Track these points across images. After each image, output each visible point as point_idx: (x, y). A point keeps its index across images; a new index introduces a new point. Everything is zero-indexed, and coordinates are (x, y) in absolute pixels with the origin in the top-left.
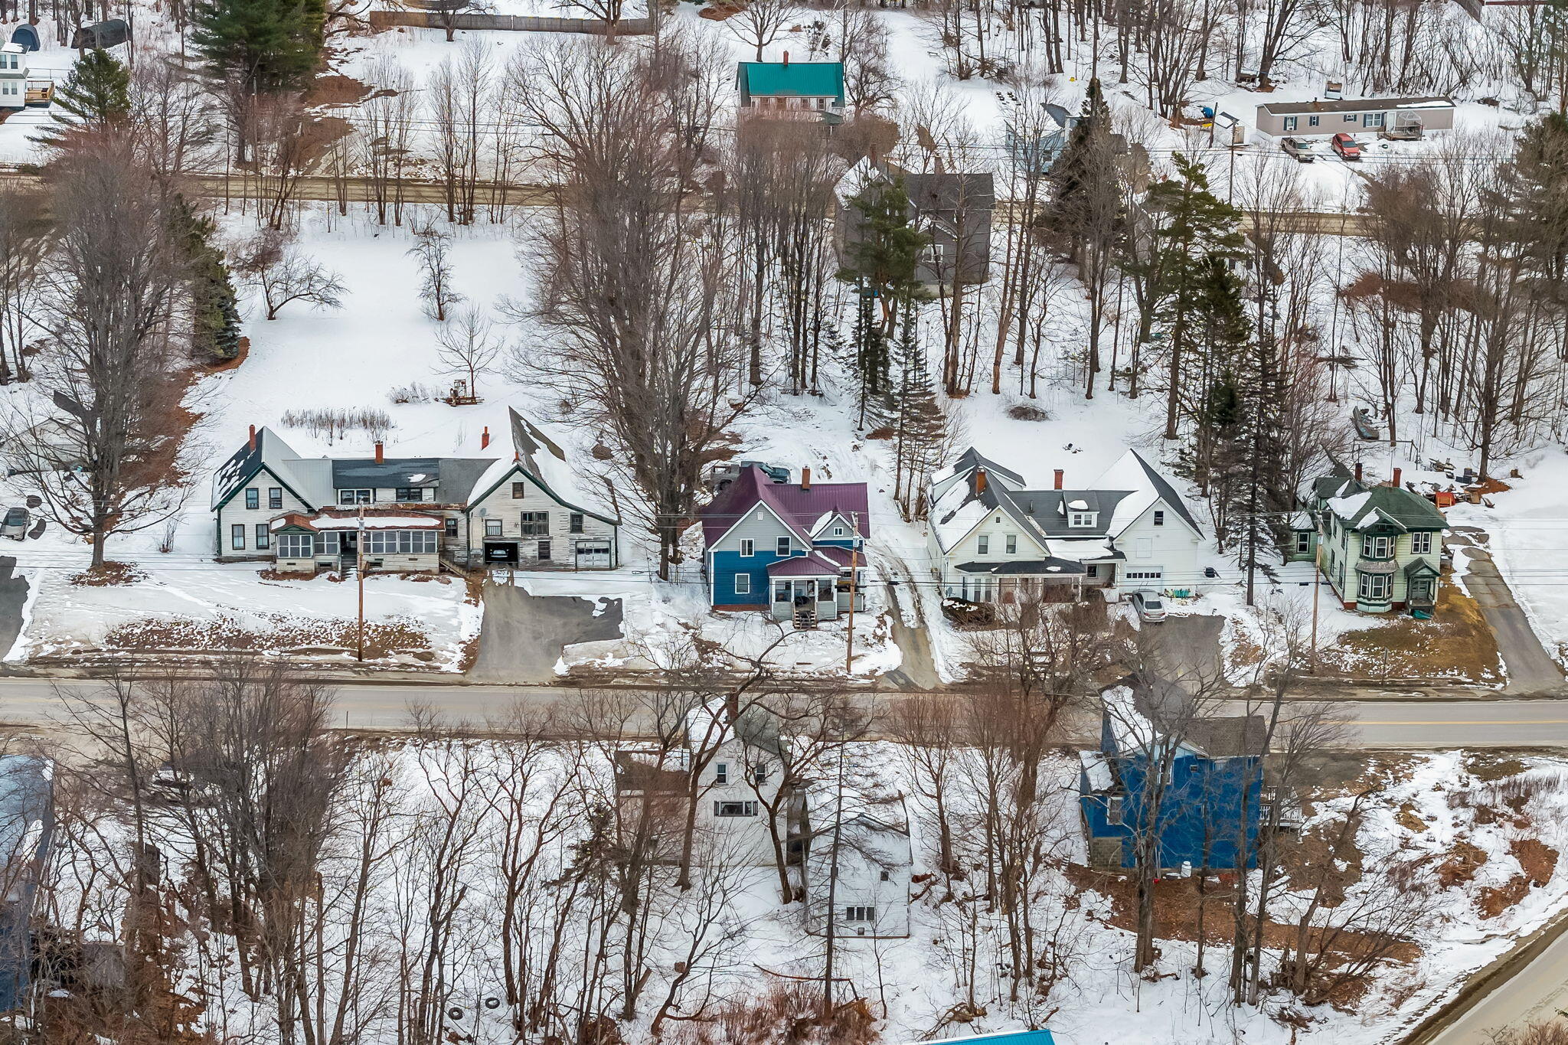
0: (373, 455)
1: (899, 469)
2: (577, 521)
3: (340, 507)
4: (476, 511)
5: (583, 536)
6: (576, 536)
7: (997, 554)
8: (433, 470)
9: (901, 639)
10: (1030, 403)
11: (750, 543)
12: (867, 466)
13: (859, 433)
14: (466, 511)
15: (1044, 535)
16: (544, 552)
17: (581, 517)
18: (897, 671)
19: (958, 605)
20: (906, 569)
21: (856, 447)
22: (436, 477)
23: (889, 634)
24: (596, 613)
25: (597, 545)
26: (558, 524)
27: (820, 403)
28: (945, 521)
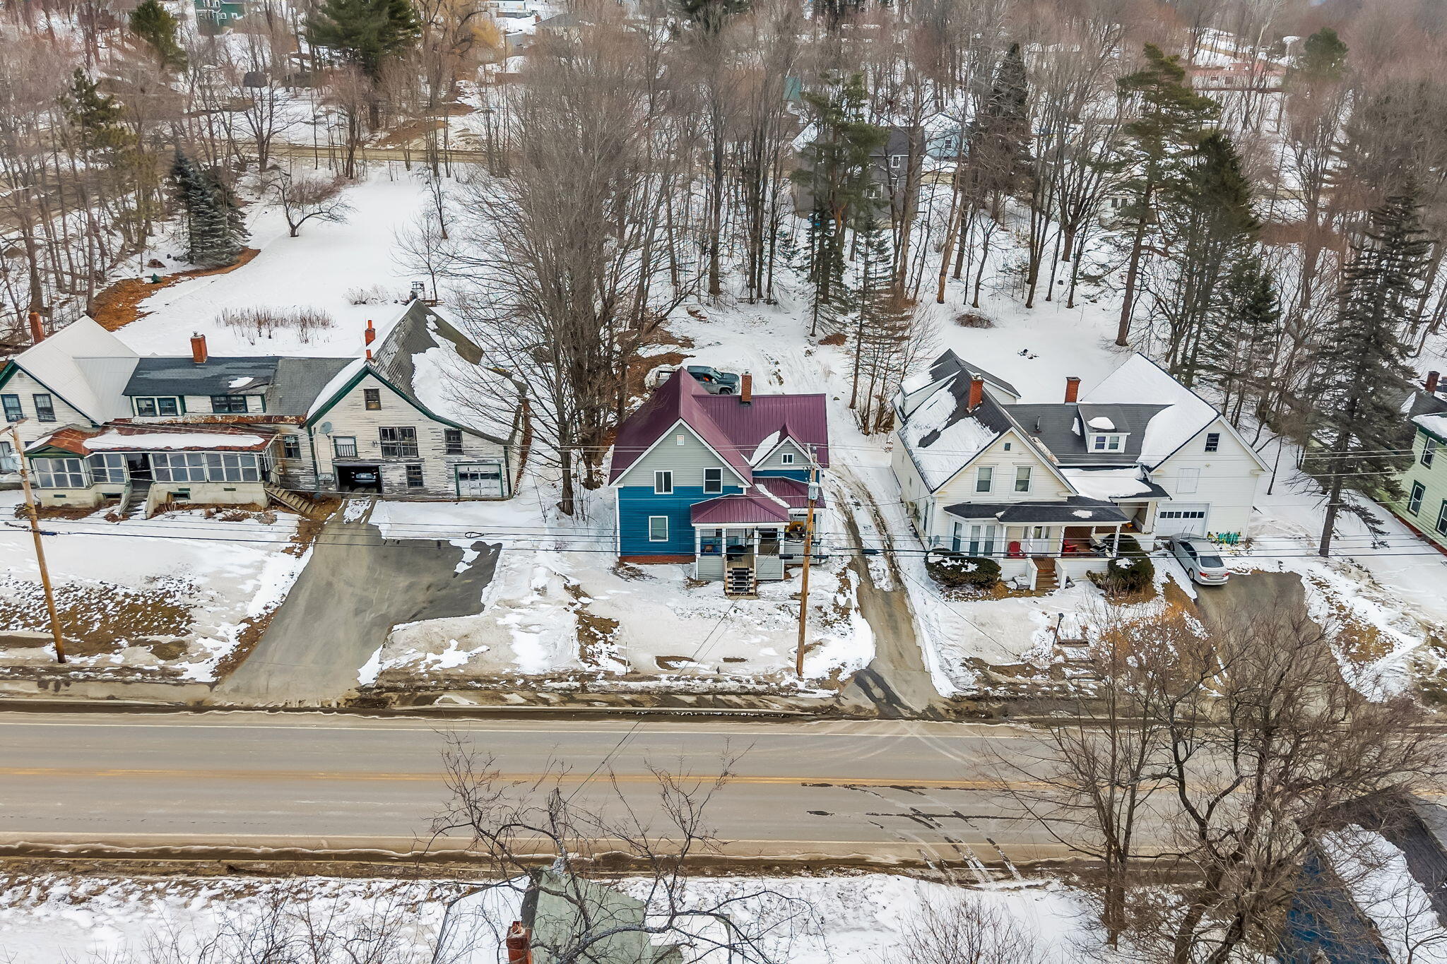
0: (189, 353)
1: (856, 375)
2: (454, 437)
3: (138, 420)
4: (318, 425)
5: (464, 458)
6: (455, 458)
7: (1003, 492)
8: (265, 373)
9: (871, 612)
10: (975, 312)
11: (668, 475)
12: (820, 371)
13: (812, 338)
14: (307, 424)
15: (1057, 463)
16: (415, 476)
17: (458, 433)
18: (869, 671)
19: (949, 563)
20: (870, 497)
21: (809, 353)
22: (267, 381)
23: (855, 603)
24: (461, 568)
25: (483, 469)
26: (429, 442)
27: (774, 310)
28: (925, 442)
